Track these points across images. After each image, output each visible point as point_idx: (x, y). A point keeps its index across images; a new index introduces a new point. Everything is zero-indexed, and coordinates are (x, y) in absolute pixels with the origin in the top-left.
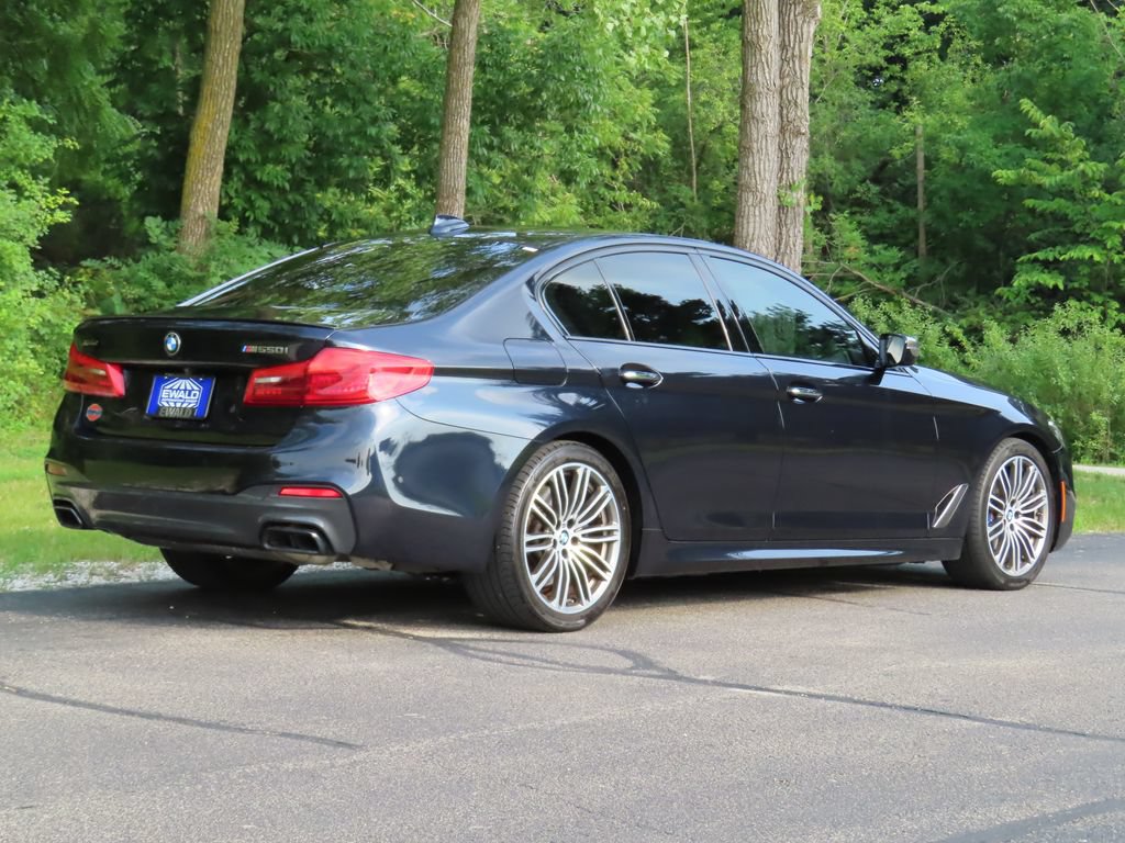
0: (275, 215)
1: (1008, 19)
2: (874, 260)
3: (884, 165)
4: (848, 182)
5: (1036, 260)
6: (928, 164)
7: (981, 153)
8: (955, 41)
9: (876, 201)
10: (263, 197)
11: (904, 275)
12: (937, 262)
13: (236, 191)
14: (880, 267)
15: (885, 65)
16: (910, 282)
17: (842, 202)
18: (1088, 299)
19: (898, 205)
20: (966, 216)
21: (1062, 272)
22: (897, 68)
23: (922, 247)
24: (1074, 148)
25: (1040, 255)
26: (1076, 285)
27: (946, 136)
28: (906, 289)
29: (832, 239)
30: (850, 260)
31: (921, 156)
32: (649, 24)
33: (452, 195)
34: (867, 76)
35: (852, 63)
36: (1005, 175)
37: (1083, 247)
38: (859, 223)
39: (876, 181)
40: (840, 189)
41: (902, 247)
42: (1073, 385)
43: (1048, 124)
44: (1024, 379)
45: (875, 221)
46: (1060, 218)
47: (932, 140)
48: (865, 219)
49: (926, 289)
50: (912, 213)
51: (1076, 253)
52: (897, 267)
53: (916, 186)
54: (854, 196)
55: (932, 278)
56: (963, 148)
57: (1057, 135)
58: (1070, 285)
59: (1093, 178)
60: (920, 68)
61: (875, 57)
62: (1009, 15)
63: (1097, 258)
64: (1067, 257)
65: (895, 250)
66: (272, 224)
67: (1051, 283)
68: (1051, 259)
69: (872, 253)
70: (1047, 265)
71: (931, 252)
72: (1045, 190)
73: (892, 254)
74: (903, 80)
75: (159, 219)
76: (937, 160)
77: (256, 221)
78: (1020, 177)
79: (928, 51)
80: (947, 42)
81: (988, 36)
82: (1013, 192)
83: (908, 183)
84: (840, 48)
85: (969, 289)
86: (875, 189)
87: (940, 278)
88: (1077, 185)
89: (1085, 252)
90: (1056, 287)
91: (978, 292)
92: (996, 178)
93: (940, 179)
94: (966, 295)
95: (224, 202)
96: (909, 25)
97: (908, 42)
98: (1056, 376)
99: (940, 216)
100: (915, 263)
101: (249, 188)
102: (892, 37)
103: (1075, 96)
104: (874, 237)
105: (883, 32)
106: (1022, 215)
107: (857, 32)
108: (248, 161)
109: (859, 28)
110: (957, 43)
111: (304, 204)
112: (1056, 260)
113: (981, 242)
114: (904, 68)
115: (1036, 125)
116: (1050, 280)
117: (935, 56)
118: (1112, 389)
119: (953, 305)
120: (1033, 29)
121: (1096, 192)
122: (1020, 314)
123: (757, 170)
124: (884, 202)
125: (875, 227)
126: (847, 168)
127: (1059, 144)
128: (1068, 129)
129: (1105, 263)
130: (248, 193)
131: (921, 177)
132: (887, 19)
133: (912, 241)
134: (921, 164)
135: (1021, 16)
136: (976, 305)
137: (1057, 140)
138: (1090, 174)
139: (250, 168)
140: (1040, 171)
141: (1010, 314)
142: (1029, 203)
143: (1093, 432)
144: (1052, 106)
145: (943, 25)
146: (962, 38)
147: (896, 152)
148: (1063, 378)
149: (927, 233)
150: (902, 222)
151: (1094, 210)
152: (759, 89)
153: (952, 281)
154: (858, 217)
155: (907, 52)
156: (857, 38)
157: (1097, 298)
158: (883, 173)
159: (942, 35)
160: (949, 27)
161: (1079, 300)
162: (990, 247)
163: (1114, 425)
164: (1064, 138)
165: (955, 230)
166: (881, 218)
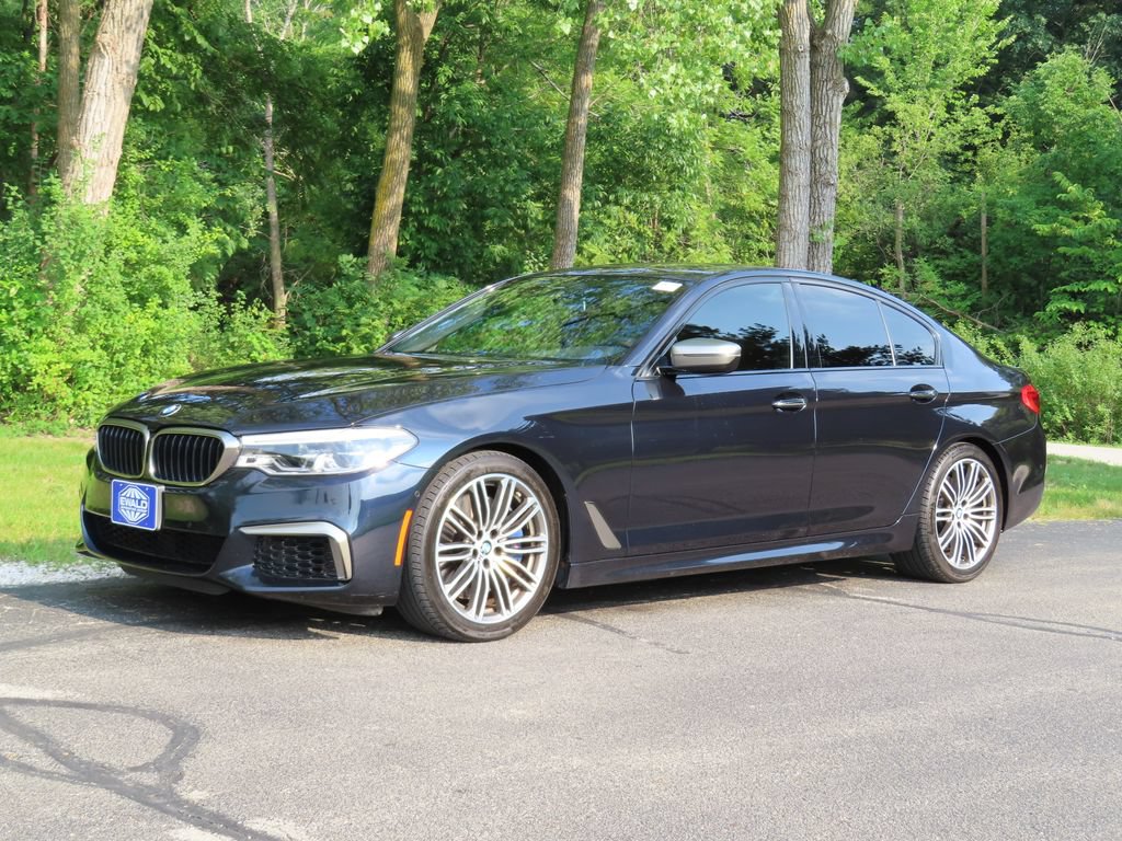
0: (441, 252)
1: (1048, 115)
2: (947, 292)
3: (958, 223)
4: (931, 237)
5: (1065, 291)
6: (990, 222)
7: (1026, 213)
8: (1012, 133)
9: (951, 250)
10: (431, 239)
11: (969, 303)
12: (994, 294)
13: (411, 235)
14: (951, 298)
15: (960, 151)
16: (974, 309)
17: (927, 251)
18: (1104, 320)
19: (966, 252)
20: (1015, 260)
21: (1085, 300)
22: (970, 153)
23: (984, 281)
24: (1094, 208)
25: (1068, 288)
26: (1095, 310)
27: (1000, 201)
28: (970, 313)
29: (914, 277)
30: (928, 292)
31: (984, 217)
32: (689, 92)
33: (566, 236)
34: (949, 160)
35: (936, 151)
36: (1043, 229)
37: (1100, 281)
38: (937, 266)
39: (951, 235)
40: (924, 241)
41: (967, 283)
42: (1084, 384)
43: (1074, 189)
44: (1047, 379)
45: (949, 264)
46: (1085, 261)
47: (992, 205)
48: (941, 262)
49: (985, 313)
50: (977, 258)
51: (1093, 286)
52: (964, 297)
53: (979, 239)
54: (933, 246)
55: (990, 305)
56: (1013, 209)
57: (1081, 199)
58: (1091, 310)
59: (1108, 231)
60: (987, 154)
61: (953, 146)
62: (1048, 112)
63: (1110, 290)
64: (1087, 289)
65: (962, 285)
66: (438, 260)
67: (1075, 309)
68: (1076, 290)
69: (944, 287)
70: (1074, 296)
71: (990, 286)
72: (1074, 240)
73: (961, 287)
74: (975, 162)
75: (351, 256)
76: (996, 218)
77: (426, 258)
78: (1054, 230)
79: (993, 141)
80: (1006, 134)
81: (1036, 128)
82: (1050, 242)
83: (975, 236)
84: (929, 140)
85: (1017, 312)
86: (950, 241)
87: (996, 305)
88: (1097, 235)
89: (1101, 285)
90: (1078, 311)
91: (1025, 315)
92: (1035, 230)
93: (998, 233)
94: (1015, 318)
95: (401, 243)
96: (979, 122)
97: (978, 135)
98: (1071, 377)
99: (997, 260)
100: (978, 294)
101: (420, 233)
102: (966, 131)
103: (1099, 170)
104: (947, 276)
105: (959, 127)
106: (1056, 260)
107: (941, 128)
108: (420, 212)
109: (942, 125)
110: (1014, 135)
111: (462, 244)
112: (1079, 292)
113: (1026, 279)
114: (975, 155)
115: (1065, 191)
116: (1074, 307)
117: (998, 144)
118: (1114, 387)
119: (1003, 325)
120: (1067, 121)
121: (1110, 241)
122: (1053, 332)
123: (791, 213)
124: (956, 250)
125: (950, 269)
126: (930, 225)
127: (1083, 206)
128: (1089, 193)
129: (1117, 293)
130: (420, 236)
131: (984, 232)
132: (964, 119)
133: (977, 279)
134: (984, 223)
135: (1058, 112)
136: (1021, 324)
137: (1082, 203)
138: (1106, 227)
139: (420, 217)
140: (1069, 226)
141: (1047, 331)
142: (1061, 250)
143: (1099, 420)
144: (1082, 179)
145: (1003, 122)
146: (1018, 131)
147: (964, 214)
148: (1076, 379)
149: (988, 272)
150: (970, 265)
151: (1110, 255)
152: (793, 148)
153: (1004, 307)
154: (937, 262)
155: (977, 142)
156: (941, 133)
157: (1110, 320)
158: (956, 230)
159: (1003, 129)
160: (1008, 123)
161: (1097, 322)
162: (1034, 283)
163: (1116, 415)
164: (1085, 200)
165: (1007, 270)
166: (953, 262)
